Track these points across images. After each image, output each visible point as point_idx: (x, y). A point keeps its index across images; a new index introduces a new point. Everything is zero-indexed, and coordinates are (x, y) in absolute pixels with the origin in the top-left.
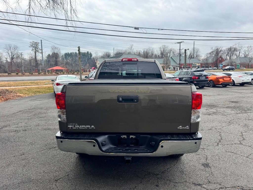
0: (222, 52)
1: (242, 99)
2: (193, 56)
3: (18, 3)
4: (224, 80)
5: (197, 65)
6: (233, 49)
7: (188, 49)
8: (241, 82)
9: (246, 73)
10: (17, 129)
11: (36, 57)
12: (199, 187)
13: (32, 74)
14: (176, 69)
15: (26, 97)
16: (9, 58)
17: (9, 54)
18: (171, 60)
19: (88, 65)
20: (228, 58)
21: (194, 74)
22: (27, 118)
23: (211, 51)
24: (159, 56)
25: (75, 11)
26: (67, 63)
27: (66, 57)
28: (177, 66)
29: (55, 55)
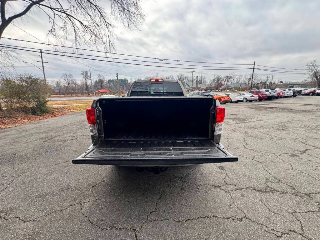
0: (221, 79)
1: (239, 112)
2: (201, 82)
3: (66, 37)
4: (224, 99)
5: (204, 88)
6: (229, 77)
7: (199, 76)
8: (236, 100)
9: (239, 94)
10: (66, 138)
11: (86, 83)
12: (218, 189)
13: (83, 95)
14: (189, 91)
15: (78, 113)
16: (66, 83)
17: (66, 80)
18: (186, 85)
19: (125, 88)
20: (226, 83)
21: (203, 94)
22: (75, 129)
23: (214, 78)
25: (113, 45)
26: (110, 87)
27: (109, 83)
28: (190, 89)
29: (101, 82)
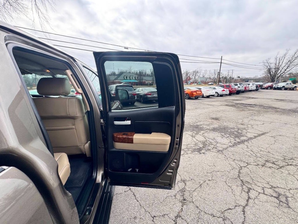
0: (189, 74)
4: (197, 93)
20: (193, 77)
24: (150, 75)
